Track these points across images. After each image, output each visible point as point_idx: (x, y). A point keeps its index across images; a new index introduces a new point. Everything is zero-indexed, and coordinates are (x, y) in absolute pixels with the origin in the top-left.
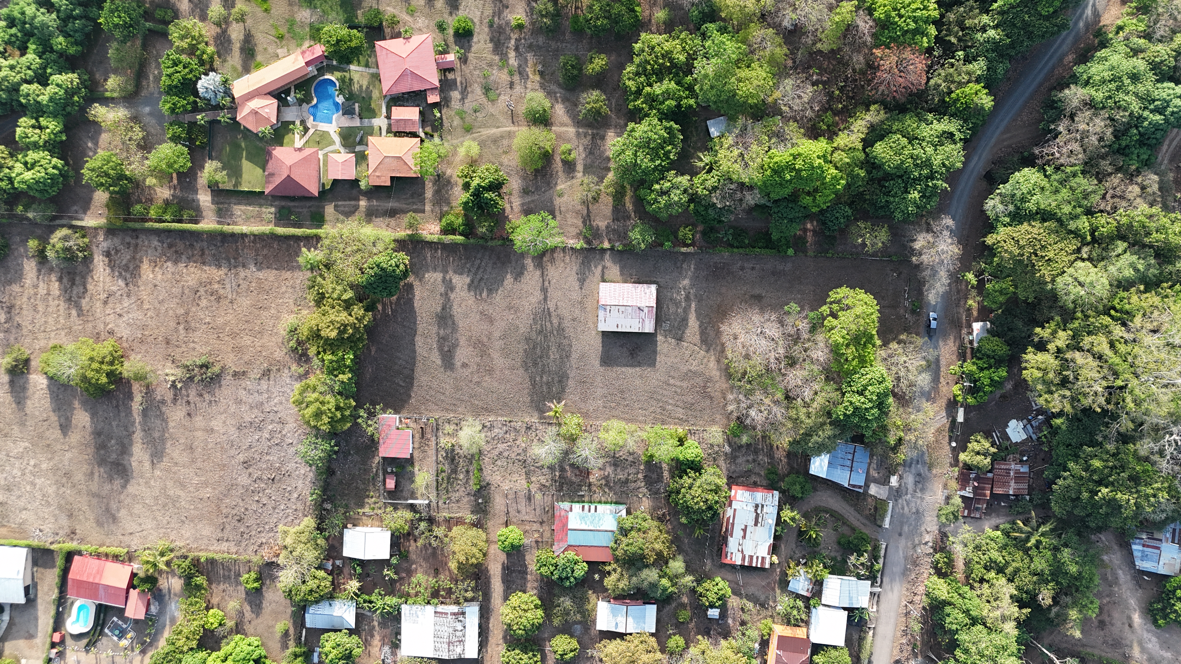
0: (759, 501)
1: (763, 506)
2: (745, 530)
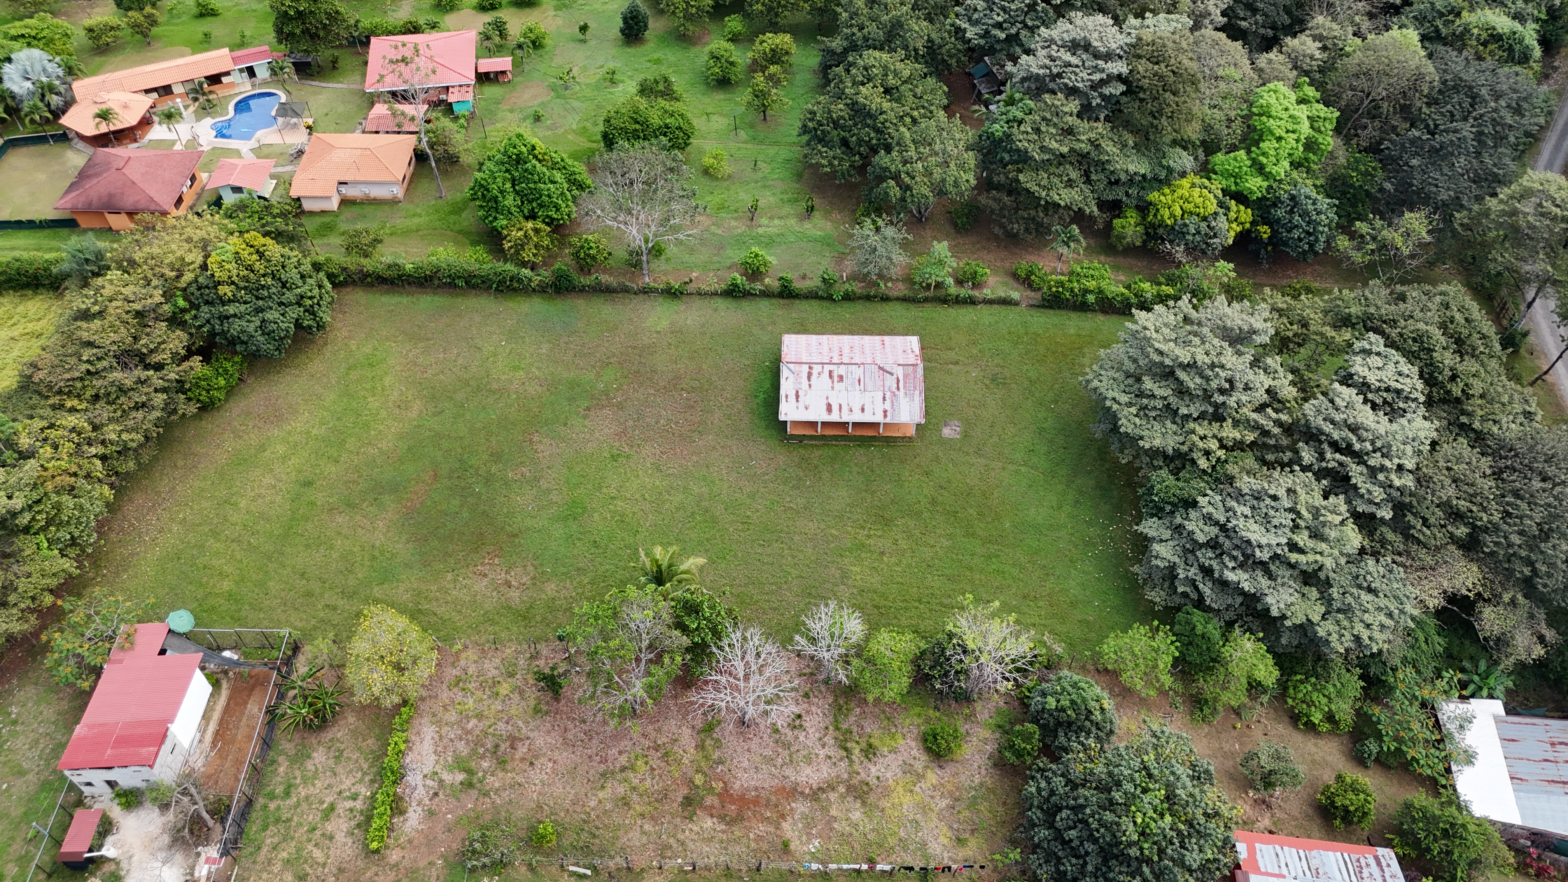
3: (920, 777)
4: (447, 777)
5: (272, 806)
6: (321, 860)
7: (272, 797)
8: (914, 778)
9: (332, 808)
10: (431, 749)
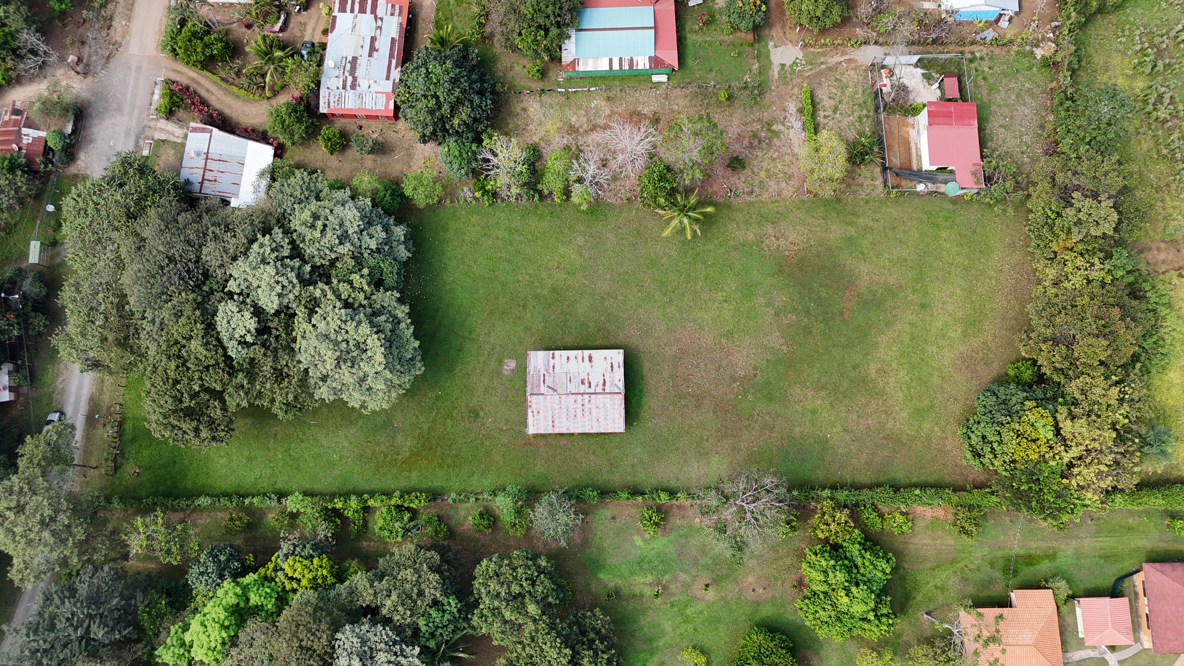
0: (350, 94)
1: (344, 87)
2: (373, 49)
3: (541, 139)
4: (781, 127)
5: (865, 112)
6: (830, 88)
7: (867, 117)
8: (545, 138)
9: (835, 112)
10: (793, 141)
